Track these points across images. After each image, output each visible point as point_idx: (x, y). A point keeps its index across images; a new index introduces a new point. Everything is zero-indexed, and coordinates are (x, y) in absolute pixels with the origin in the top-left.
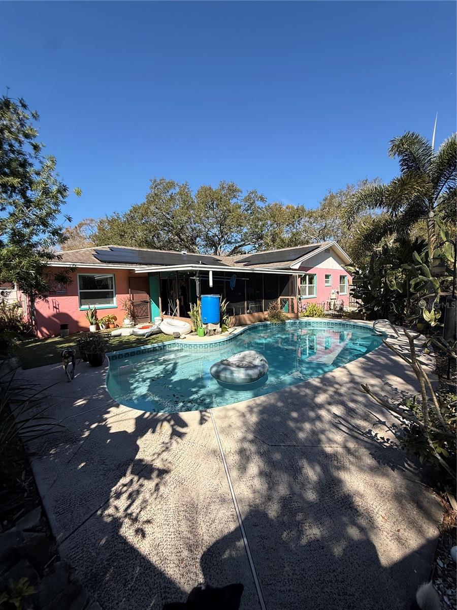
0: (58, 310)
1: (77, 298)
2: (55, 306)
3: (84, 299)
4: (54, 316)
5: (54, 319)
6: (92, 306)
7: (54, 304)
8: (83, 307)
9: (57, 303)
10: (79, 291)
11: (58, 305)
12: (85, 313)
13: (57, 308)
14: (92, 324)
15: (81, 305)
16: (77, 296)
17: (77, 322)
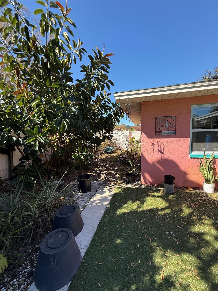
0: (162, 155)
1: (188, 141)
2: (159, 149)
3: (197, 142)
4: (159, 162)
5: (158, 165)
6: (209, 153)
7: (159, 147)
8: (195, 153)
9: (162, 147)
10: (192, 131)
11: (164, 148)
12: (198, 161)
13: (162, 153)
14: (207, 181)
15: (192, 150)
16: (189, 137)
17: (185, 174)
